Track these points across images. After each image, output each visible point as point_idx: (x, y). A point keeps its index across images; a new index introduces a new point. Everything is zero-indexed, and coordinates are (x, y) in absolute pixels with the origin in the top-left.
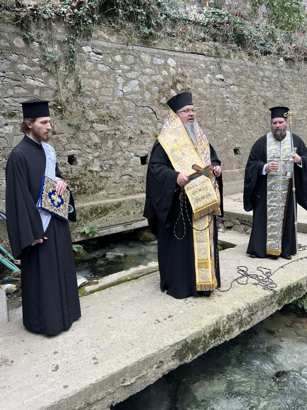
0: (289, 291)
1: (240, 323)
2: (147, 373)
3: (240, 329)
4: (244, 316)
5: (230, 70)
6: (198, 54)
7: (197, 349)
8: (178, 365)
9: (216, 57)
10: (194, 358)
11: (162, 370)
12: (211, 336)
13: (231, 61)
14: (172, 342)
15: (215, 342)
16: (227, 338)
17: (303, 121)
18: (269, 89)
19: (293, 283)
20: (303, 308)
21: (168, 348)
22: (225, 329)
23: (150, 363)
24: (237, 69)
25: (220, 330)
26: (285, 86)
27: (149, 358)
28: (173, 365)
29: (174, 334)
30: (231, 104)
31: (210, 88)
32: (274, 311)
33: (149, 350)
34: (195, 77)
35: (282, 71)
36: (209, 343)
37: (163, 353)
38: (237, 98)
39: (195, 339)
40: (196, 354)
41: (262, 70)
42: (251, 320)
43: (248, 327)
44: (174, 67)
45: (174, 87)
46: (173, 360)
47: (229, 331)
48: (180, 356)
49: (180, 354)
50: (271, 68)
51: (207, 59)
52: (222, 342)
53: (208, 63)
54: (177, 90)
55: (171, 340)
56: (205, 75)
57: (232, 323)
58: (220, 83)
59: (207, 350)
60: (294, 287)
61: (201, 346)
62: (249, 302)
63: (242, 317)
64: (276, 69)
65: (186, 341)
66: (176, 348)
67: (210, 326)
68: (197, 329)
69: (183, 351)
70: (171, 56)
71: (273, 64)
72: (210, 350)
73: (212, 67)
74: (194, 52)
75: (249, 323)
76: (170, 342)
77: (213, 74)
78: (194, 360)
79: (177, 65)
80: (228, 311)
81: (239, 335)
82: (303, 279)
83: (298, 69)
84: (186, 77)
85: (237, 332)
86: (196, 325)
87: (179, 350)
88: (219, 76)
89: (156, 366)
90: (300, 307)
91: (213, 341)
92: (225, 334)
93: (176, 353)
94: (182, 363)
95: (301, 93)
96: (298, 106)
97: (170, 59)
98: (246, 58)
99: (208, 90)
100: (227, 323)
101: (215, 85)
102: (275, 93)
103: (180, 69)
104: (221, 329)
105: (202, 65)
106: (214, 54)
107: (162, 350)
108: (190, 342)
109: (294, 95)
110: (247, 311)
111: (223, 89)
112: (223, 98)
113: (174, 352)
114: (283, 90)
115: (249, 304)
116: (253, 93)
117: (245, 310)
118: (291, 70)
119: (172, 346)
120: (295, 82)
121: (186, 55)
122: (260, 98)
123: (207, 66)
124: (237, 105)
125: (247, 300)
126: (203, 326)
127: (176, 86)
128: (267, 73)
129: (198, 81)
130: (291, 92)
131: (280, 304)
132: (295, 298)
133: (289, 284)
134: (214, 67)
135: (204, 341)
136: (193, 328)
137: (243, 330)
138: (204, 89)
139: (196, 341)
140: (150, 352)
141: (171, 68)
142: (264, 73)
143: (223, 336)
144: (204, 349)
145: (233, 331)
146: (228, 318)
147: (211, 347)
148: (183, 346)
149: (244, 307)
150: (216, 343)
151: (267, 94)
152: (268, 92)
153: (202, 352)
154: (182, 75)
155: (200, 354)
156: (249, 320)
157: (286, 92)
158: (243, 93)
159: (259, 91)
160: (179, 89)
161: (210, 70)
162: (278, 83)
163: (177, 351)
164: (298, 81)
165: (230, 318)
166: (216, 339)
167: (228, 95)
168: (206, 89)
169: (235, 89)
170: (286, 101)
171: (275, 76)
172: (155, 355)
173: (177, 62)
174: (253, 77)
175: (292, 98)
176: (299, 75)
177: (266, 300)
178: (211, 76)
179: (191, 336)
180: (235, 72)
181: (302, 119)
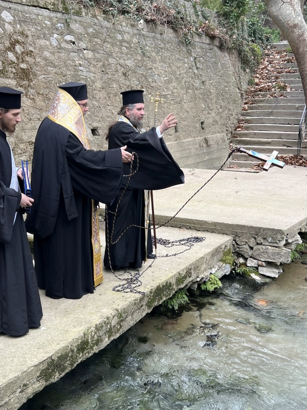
0: (159, 291)
1: (109, 331)
2: (10, 400)
3: (109, 338)
4: (113, 324)
5: (81, 30)
6: (41, 8)
7: (64, 366)
8: (43, 386)
9: (63, 13)
10: (61, 376)
11: (26, 393)
12: (78, 350)
13: (83, 19)
14: (36, 361)
15: (83, 356)
16: (96, 350)
17: (169, 96)
18: (129, 56)
19: (162, 283)
20: (173, 308)
21: (32, 368)
22: (93, 341)
23: (13, 387)
24: (91, 30)
25: (88, 342)
26: (147, 54)
27: (12, 383)
28: (38, 387)
29: (37, 353)
30: (85, 74)
31: (59, 52)
32: (144, 314)
33: (11, 374)
34: (39, 38)
35: (143, 35)
36: (76, 358)
37: (27, 375)
38: (92, 66)
39: (62, 355)
40: (64, 371)
41: (120, 32)
42: (121, 327)
43: (118, 335)
44: (10, 23)
45: (12, 48)
46: (38, 381)
47: (97, 342)
48: (45, 375)
49: (45, 374)
50: (131, 30)
51: (53, 15)
52: (90, 355)
53: (55, 20)
54: (17, 53)
55: (35, 360)
56: (51, 34)
57: (101, 333)
58: (70, 46)
59: (75, 365)
60: (163, 286)
61: (68, 362)
62: (117, 307)
63: (111, 325)
64: (136, 32)
65: (51, 359)
66: (42, 367)
67: (78, 339)
68: (63, 344)
69: (49, 369)
70: (5, 8)
71: (133, 26)
72: (77, 365)
73: (59, 25)
74: (36, 5)
75: (118, 330)
76: (34, 362)
77: (62, 34)
78: (61, 378)
79: (14, 21)
80: (96, 320)
81: (108, 345)
82: (172, 277)
83: (161, 34)
84: (27, 36)
85: (106, 342)
86: (61, 340)
87: (45, 370)
88: (69, 38)
89: (20, 390)
90: (171, 307)
91: (81, 355)
92: (94, 346)
93: (41, 373)
94: (48, 383)
95: (165, 62)
96: (162, 79)
97: (5, 12)
98: (101, 17)
99: (57, 54)
100: (95, 333)
101: (64, 49)
102: (136, 61)
103: (18, 26)
104: (90, 341)
105: (46, 22)
106: (61, 9)
107: (25, 372)
108: (56, 359)
109: (158, 65)
110: (116, 318)
111: (74, 54)
112: (75, 66)
113: (39, 372)
114: (145, 59)
115: (117, 310)
116: (111, 60)
117: (114, 317)
118: (153, 34)
119: (36, 366)
120: (158, 50)
121: (26, 8)
122: (119, 67)
123: (53, 24)
124: (93, 75)
125: (115, 306)
126: (70, 340)
127: (14, 48)
128: (126, 37)
129: (42, 42)
130: (154, 61)
131: (149, 307)
132: (165, 299)
133: (158, 284)
134: (62, 25)
135: (72, 356)
136: (58, 344)
137: (112, 338)
138: (51, 53)
139: (63, 357)
140: (12, 376)
141: (6, 24)
142: (123, 37)
143: (92, 348)
144: (72, 365)
145: (102, 341)
146: (96, 328)
147: (79, 361)
148: (48, 365)
149: (113, 314)
150: (85, 357)
151: (127, 62)
152: (127, 60)
153: (70, 369)
154: (22, 33)
155: (68, 371)
156: (119, 327)
157: (149, 60)
158: (99, 60)
159: (118, 59)
160: (19, 52)
161: (57, 29)
162: (139, 49)
163: (43, 370)
164: (161, 48)
165: (98, 328)
166: (84, 353)
167: (81, 62)
168: (53, 53)
169: (89, 54)
170: (149, 71)
171: (135, 40)
172: (18, 378)
173: (14, 17)
174: (110, 40)
175: (155, 68)
176: (163, 40)
177: (135, 304)
178: (60, 37)
179: (57, 352)
180: (88, 34)
181: (167, 93)
